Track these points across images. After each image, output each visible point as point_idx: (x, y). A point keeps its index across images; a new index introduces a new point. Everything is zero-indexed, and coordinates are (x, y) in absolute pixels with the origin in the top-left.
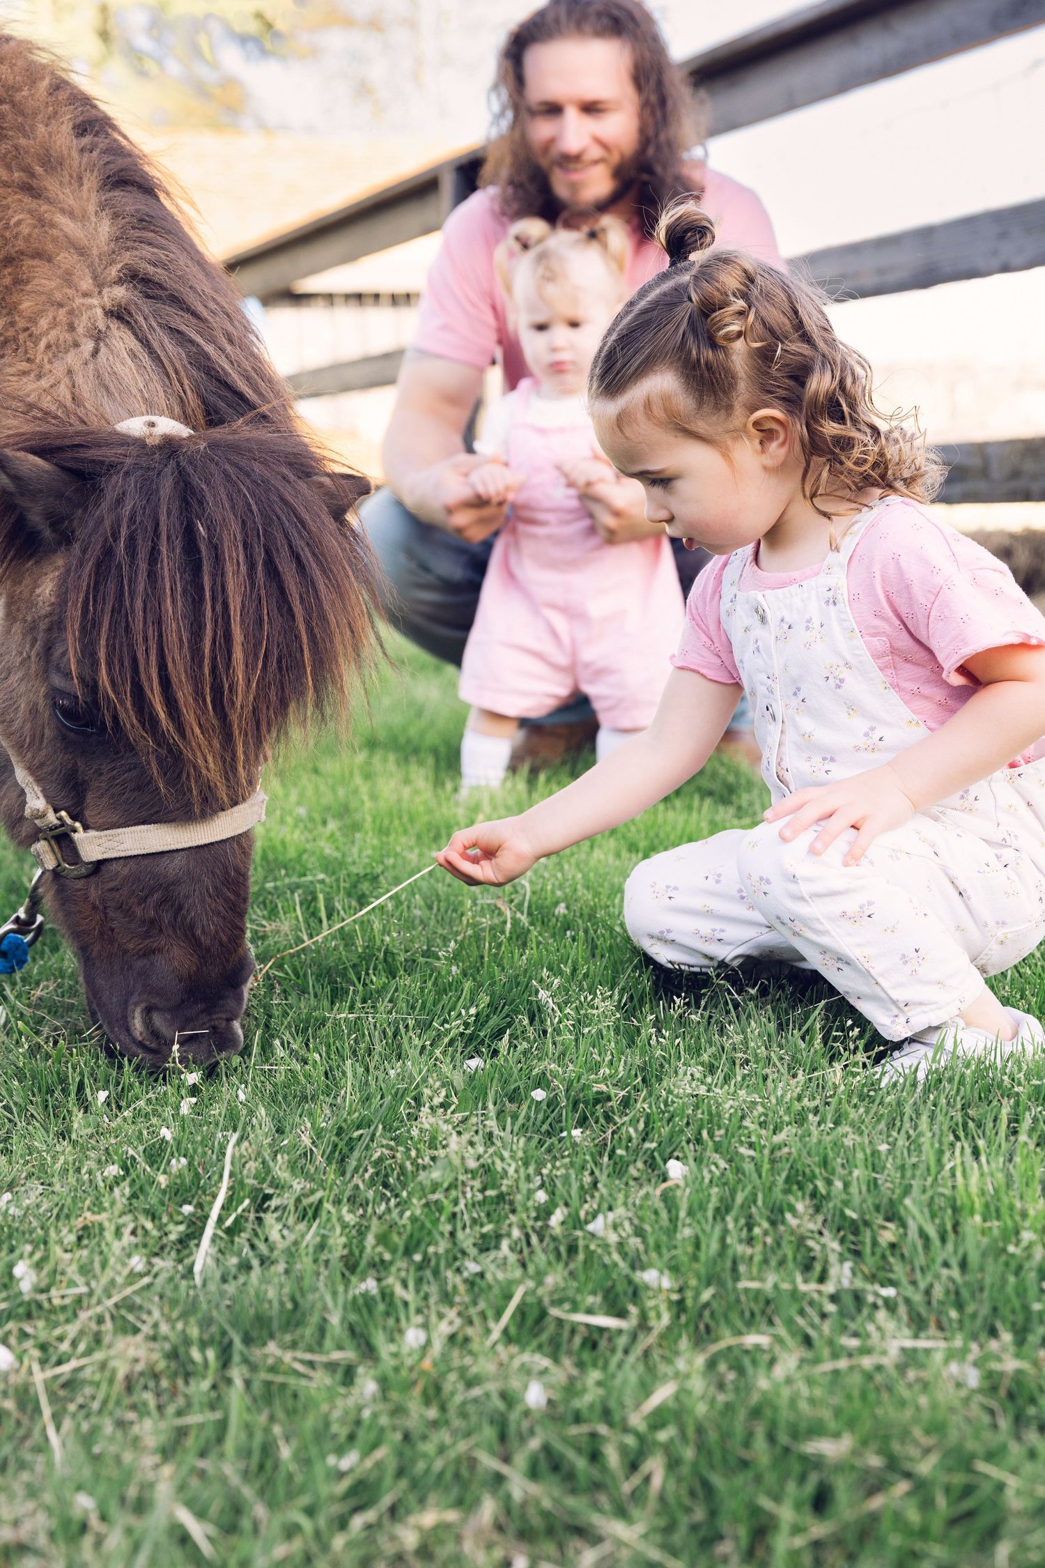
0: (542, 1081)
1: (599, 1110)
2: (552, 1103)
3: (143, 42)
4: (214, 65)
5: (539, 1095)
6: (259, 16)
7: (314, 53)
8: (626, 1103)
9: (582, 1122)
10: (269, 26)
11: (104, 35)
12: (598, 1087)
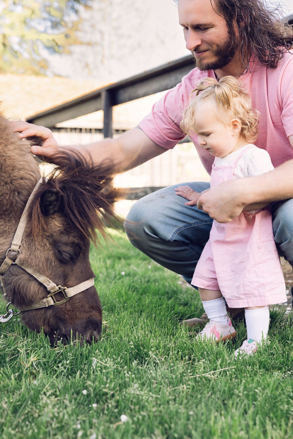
0: (86, 388)
1: (104, 397)
2: (88, 395)
3: (16, 47)
4: (39, 55)
5: (85, 392)
6: (54, 40)
7: (70, 53)
8: (113, 396)
9: (98, 402)
10: (57, 44)
11: (4, 45)
12: (105, 390)
